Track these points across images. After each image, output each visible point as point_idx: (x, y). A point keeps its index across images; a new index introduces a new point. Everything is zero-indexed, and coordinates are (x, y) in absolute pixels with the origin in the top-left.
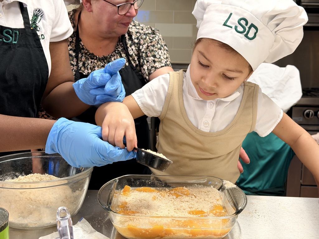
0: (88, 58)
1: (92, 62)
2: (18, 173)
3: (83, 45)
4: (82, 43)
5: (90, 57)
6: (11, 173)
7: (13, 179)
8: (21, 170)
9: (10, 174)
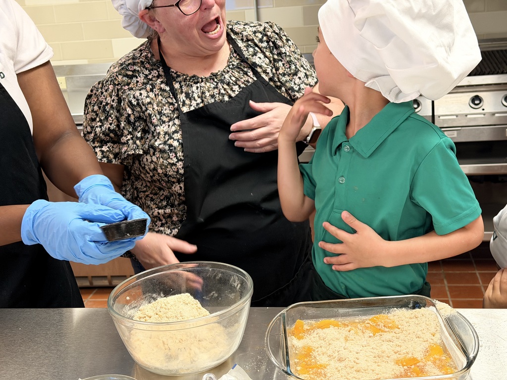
0: (191, 85)
1: (197, 88)
2: (155, 295)
3: (175, 72)
4: (173, 70)
5: (192, 81)
6: (147, 295)
7: (150, 303)
8: (158, 290)
9: (146, 297)
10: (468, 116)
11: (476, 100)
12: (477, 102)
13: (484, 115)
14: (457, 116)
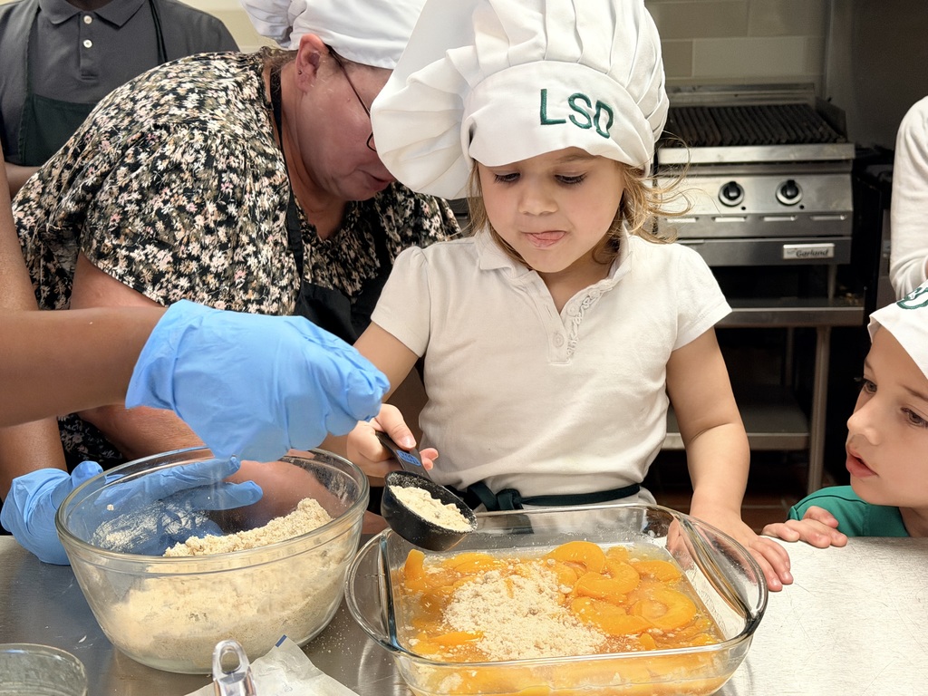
10: (718, 220)
11: (732, 191)
12: (732, 194)
13: (745, 218)
14: (697, 218)
